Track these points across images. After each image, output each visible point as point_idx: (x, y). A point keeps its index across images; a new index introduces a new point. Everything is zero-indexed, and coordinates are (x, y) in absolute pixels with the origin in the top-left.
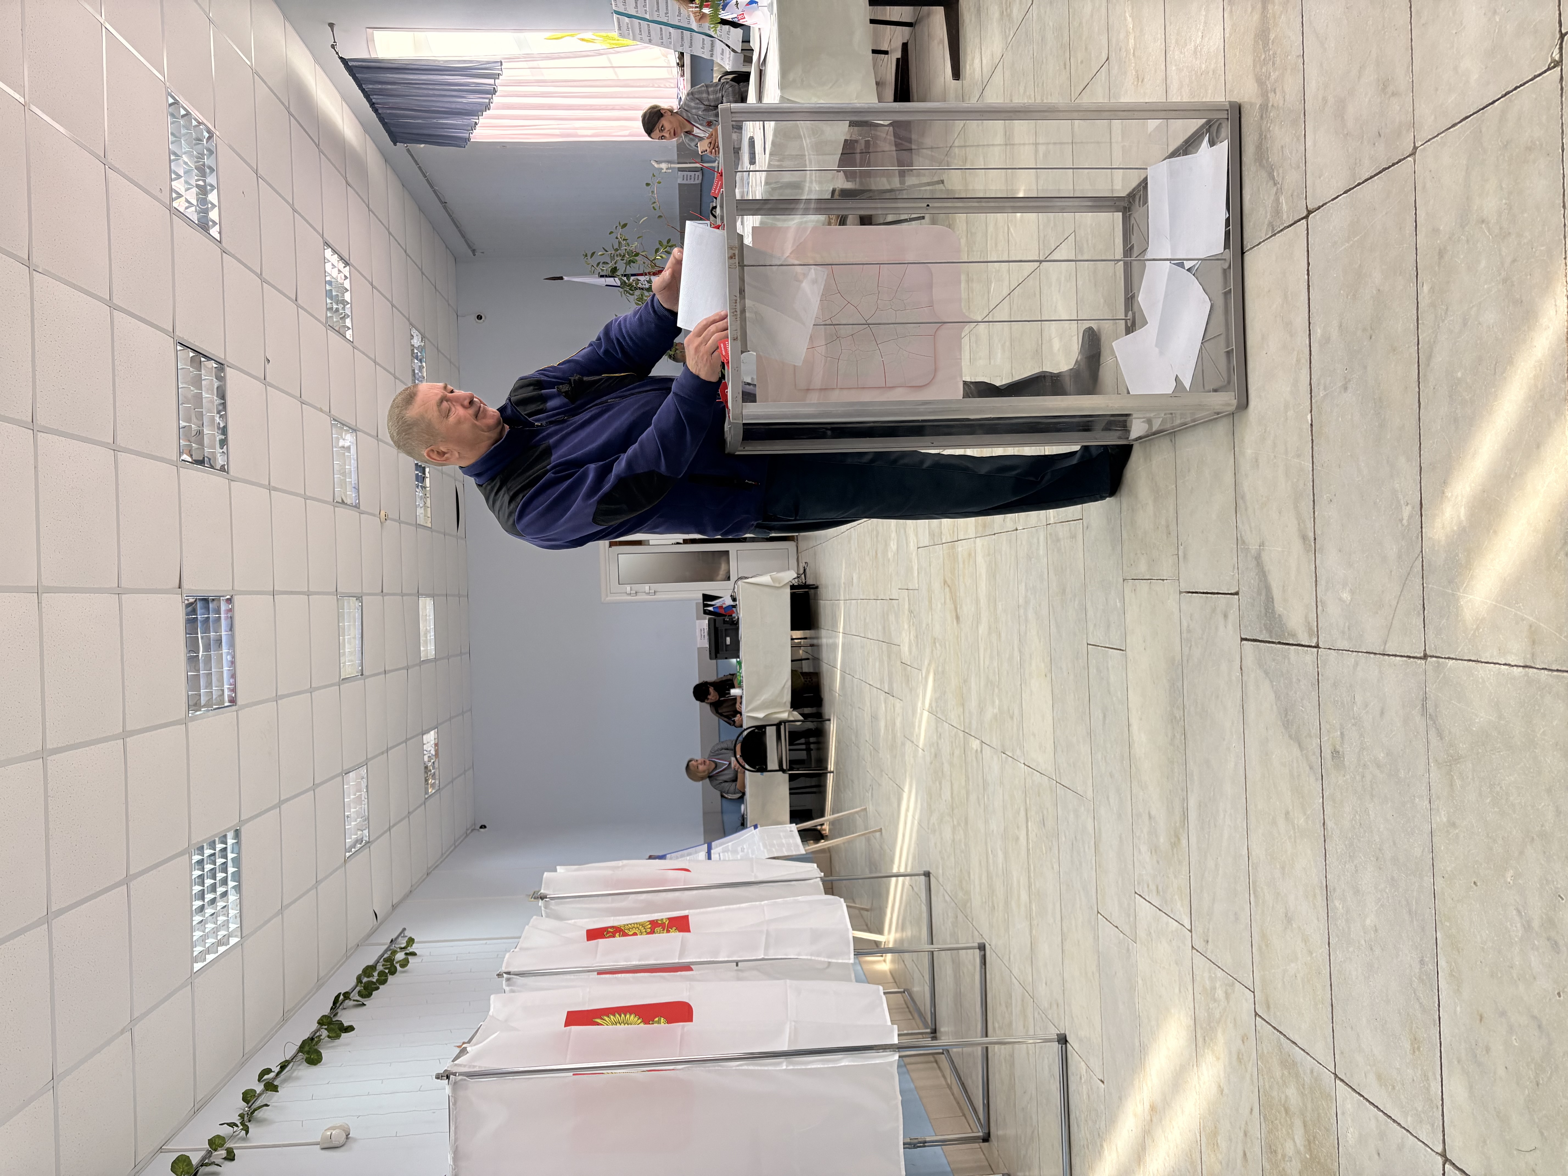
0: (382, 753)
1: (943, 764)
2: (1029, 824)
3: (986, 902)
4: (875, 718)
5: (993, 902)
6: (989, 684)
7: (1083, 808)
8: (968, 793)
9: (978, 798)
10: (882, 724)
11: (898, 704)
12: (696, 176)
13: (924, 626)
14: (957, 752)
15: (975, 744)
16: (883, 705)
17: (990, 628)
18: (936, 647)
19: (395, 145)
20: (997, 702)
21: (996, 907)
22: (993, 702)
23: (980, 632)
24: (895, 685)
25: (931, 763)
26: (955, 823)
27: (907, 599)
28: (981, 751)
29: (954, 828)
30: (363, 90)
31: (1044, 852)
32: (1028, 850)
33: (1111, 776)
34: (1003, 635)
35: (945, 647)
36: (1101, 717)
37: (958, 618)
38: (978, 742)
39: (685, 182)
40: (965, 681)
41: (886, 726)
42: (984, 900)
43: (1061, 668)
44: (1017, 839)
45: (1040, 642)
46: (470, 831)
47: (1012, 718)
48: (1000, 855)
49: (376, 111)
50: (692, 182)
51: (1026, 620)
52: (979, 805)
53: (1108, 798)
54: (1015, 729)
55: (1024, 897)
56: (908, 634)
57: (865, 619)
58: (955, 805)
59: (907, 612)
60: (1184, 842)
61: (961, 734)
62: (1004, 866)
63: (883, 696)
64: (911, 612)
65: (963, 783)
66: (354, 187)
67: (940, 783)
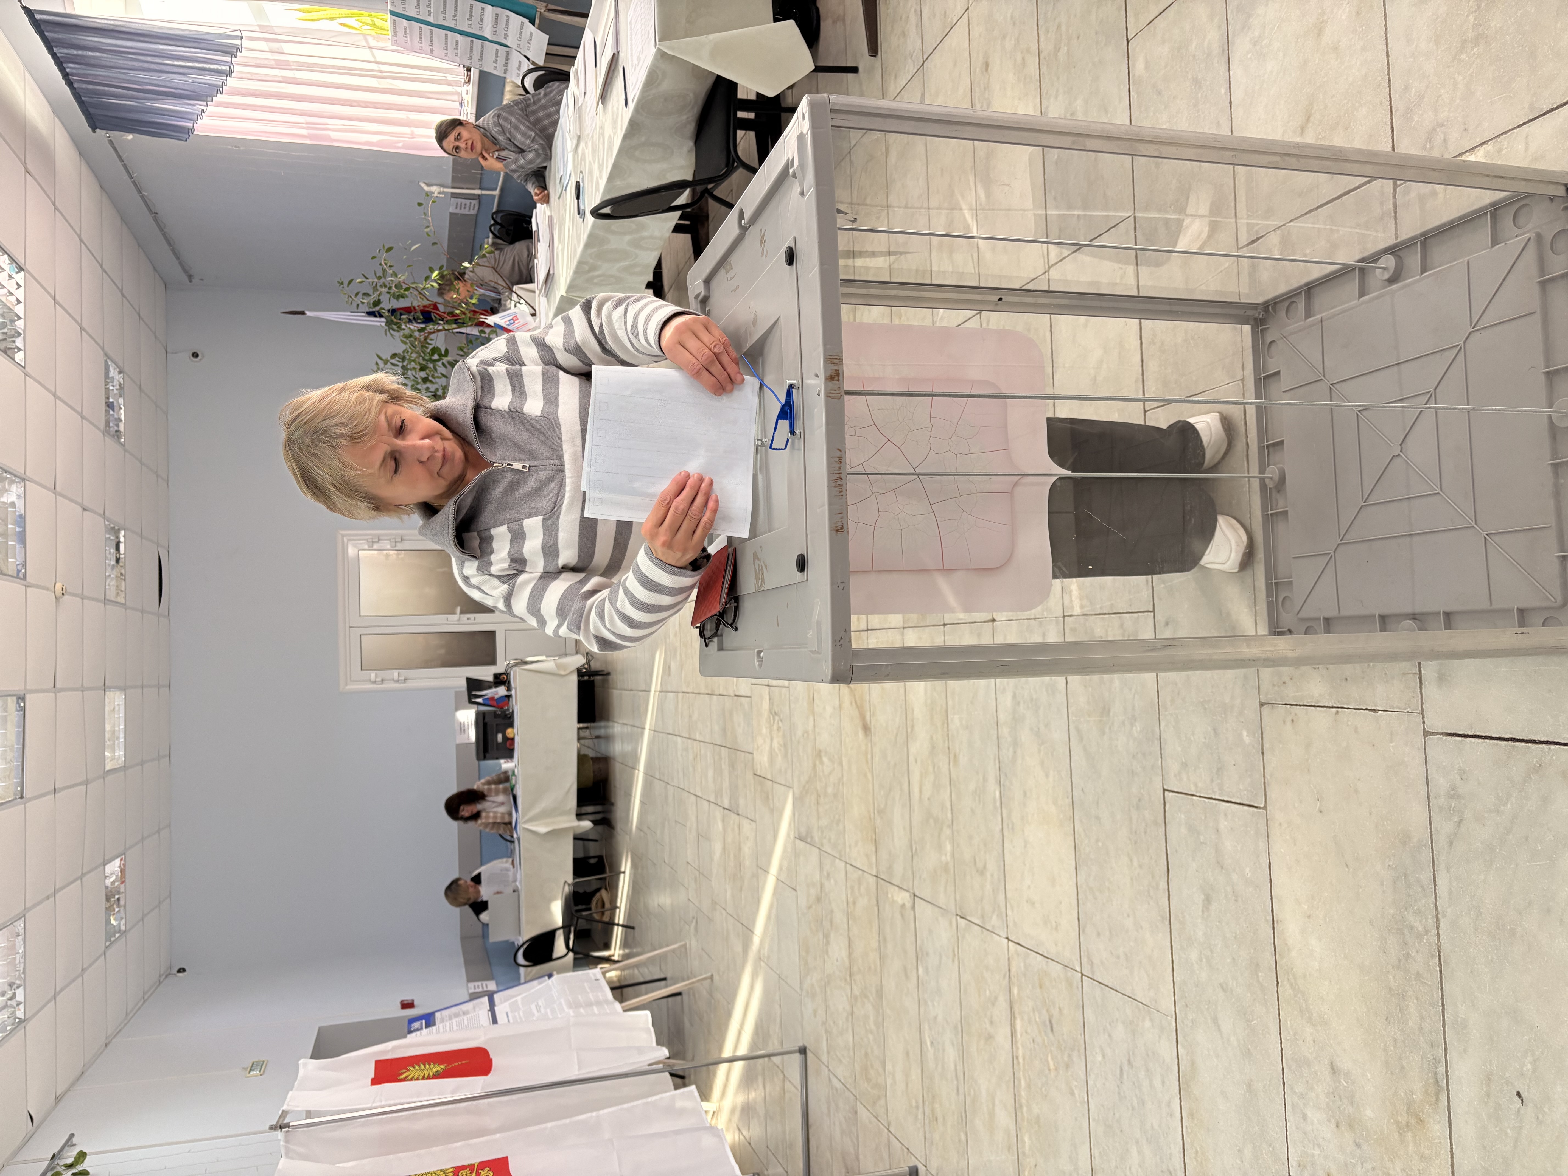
0: (48, 898)
1: (832, 912)
2: (1018, 1023)
3: (917, 1107)
4: (703, 836)
5: (933, 1111)
6: (931, 821)
7: (1147, 1024)
8: (883, 958)
9: (905, 969)
10: (718, 847)
11: (746, 825)
12: (472, 205)
13: (799, 733)
14: (862, 902)
15: (902, 897)
16: (720, 824)
17: (933, 747)
18: (822, 763)
19: (94, 130)
20: (948, 848)
21: (940, 1120)
22: (940, 847)
23: (913, 750)
24: (742, 802)
25: (810, 907)
26: (856, 992)
27: (767, 697)
28: (913, 907)
29: (853, 999)
30: (54, 56)
31: (1052, 1067)
32: (1014, 1058)
33: (1224, 987)
34: (963, 760)
35: (841, 764)
36: (1199, 899)
37: (866, 729)
38: (907, 895)
39: (458, 211)
40: (881, 812)
41: (724, 849)
42: (914, 1104)
43: (1098, 818)
44: (990, 1038)
45: (1047, 776)
46: (164, 977)
47: (982, 872)
48: (951, 1054)
49: (70, 84)
50: (466, 212)
51: (1015, 743)
52: (907, 976)
53: (1215, 1020)
54: (988, 887)
55: (1004, 1119)
56: (768, 741)
57: (690, 717)
58: (855, 969)
59: (766, 714)
60: (1437, 1128)
61: (872, 880)
62: (960, 1068)
63: (718, 813)
64: (774, 713)
65: (875, 945)
66: (37, 177)
67: (827, 936)
